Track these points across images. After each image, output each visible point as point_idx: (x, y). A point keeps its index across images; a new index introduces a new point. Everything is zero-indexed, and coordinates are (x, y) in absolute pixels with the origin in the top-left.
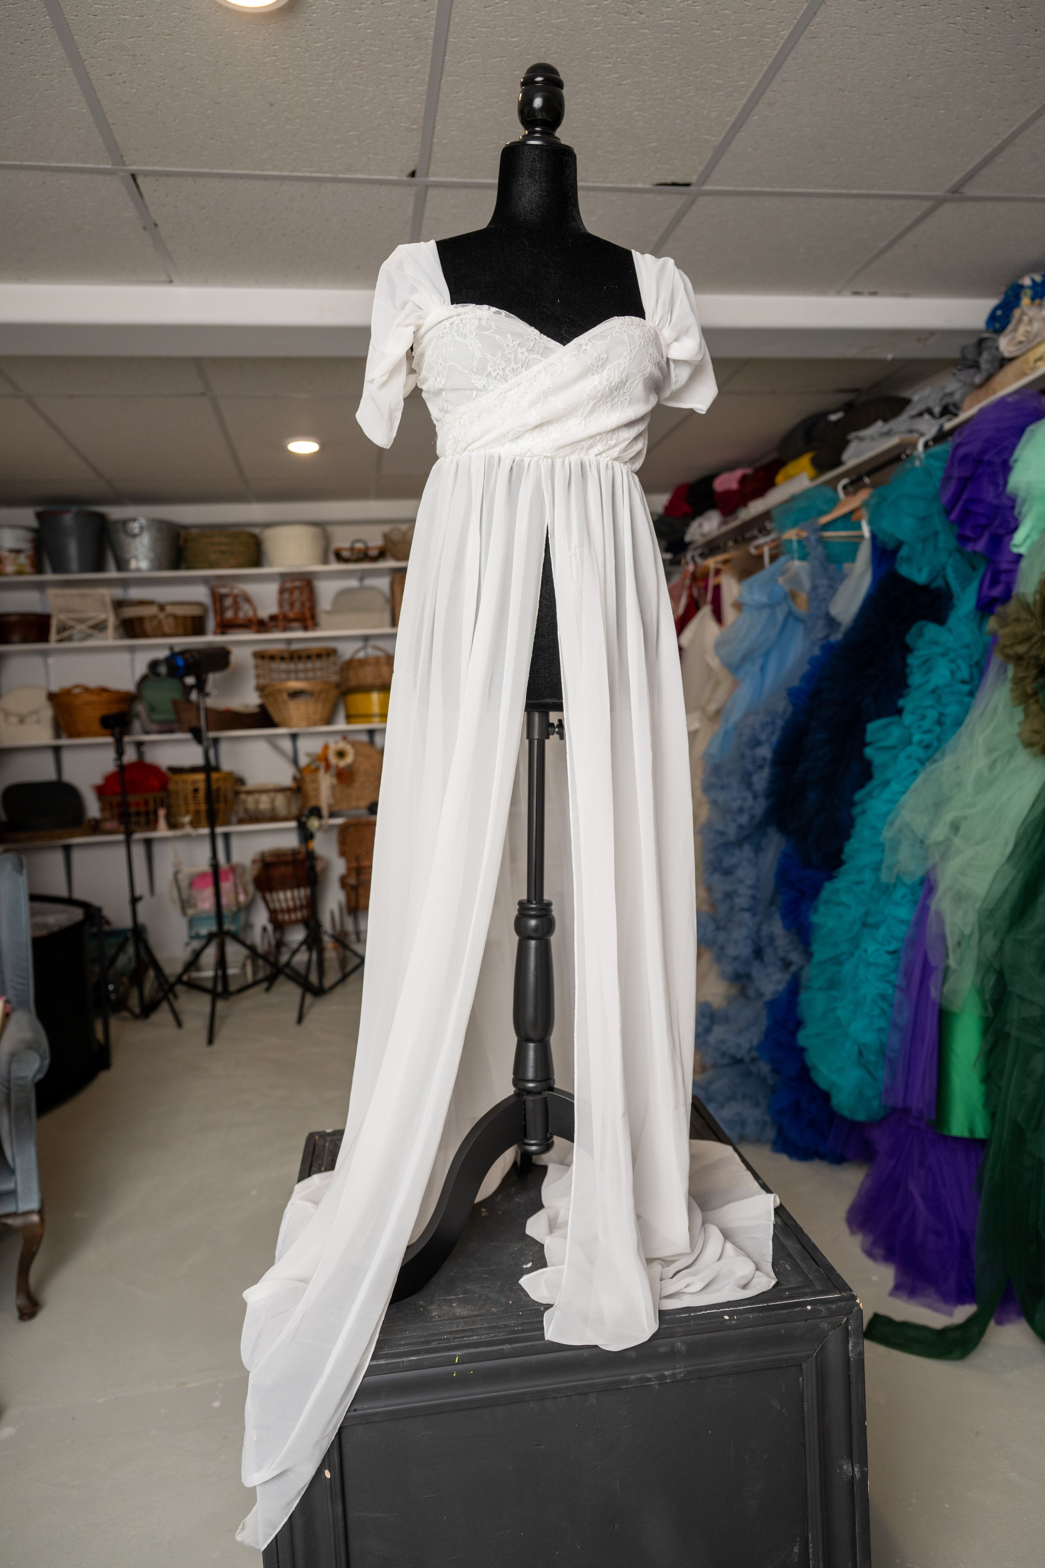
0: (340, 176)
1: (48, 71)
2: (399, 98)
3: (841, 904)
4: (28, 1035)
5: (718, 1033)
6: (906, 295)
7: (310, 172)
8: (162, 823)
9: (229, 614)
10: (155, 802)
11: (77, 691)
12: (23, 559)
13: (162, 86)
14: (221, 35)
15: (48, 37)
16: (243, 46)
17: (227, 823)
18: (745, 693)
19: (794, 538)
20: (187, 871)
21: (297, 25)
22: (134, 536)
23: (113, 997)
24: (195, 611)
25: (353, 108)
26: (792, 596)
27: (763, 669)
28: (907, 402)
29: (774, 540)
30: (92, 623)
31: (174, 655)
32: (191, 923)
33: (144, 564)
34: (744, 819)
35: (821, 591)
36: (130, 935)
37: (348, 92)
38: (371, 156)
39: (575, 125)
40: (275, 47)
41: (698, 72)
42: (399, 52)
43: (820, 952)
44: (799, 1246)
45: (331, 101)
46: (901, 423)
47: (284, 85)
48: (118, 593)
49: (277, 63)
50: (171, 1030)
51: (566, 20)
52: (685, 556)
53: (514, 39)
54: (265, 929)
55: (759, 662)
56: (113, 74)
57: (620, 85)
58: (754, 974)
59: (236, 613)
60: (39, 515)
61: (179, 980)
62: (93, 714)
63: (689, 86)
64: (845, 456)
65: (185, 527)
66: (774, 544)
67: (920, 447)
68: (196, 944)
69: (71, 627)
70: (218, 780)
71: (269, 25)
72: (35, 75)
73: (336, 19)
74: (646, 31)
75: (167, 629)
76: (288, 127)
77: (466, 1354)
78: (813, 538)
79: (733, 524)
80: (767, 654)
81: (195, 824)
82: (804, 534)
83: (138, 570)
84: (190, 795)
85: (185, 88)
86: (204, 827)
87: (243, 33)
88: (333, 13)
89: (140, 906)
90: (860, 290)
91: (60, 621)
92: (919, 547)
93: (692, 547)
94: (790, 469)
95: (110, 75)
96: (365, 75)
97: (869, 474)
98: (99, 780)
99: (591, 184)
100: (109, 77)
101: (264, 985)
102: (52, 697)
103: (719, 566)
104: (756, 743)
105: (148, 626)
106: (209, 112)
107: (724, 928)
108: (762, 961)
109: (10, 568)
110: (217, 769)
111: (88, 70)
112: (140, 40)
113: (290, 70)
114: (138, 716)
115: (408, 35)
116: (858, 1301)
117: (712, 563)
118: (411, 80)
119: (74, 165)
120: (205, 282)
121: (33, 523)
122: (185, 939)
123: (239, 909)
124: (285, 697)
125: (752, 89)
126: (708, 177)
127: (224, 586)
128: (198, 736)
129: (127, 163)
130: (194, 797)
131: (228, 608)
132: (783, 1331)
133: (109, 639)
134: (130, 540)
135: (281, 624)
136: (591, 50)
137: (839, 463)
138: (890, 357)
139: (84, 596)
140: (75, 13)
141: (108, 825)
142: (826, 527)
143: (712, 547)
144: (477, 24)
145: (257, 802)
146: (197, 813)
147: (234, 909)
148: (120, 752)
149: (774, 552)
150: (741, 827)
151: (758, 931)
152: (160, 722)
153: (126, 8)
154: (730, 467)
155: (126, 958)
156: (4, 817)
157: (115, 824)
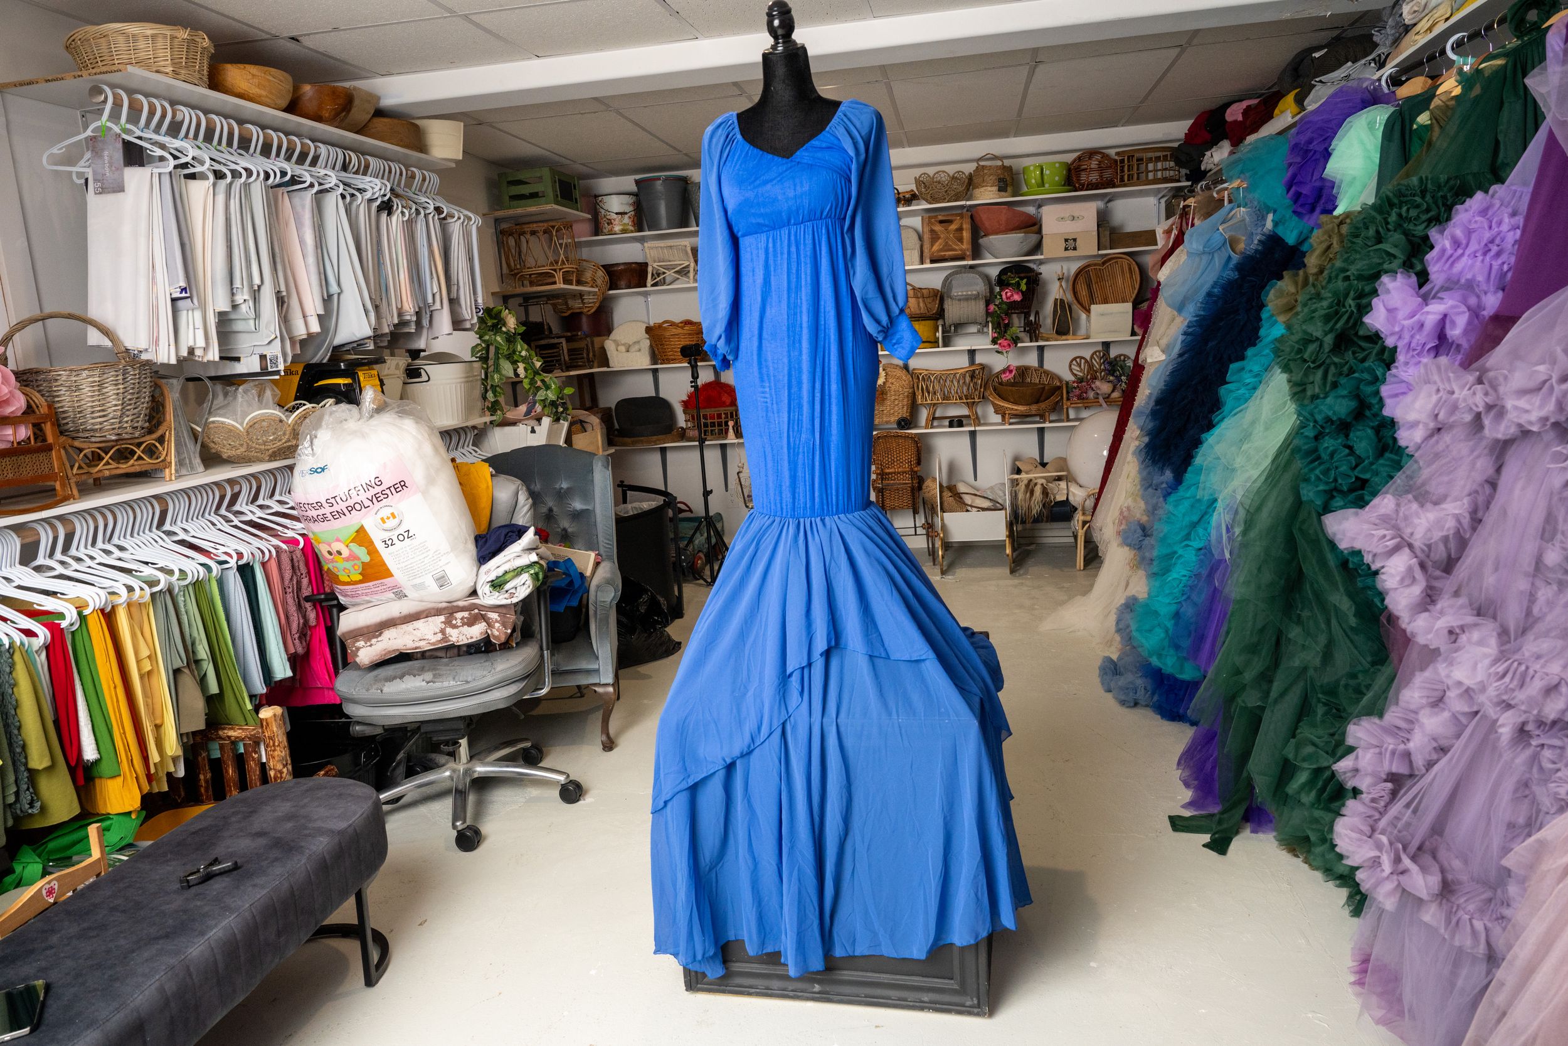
4: (608, 575)
8: (731, 430)
10: (726, 416)
11: (666, 325)
12: (626, 219)
26: (1231, 242)
30: (678, 269)
36: (703, 522)
52: (1200, 184)
60: (637, 182)
62: (677, 343)
66: (1231, 190)
69: (663, 273)
79: (1230, 158)
89: (712, 500)
91: (654, 268)
93: (1204, 176)
94: (1285, 102)
98: (685, 398)
102: (649, 330)
109: (617, 228)
121: (634, 188)
133: (691, 282)
139: (670, 247)
141: (690, 434)
148: (695, 377)
149: (1230, 196)
154: (1240, 97)
155: (700, 540)
156: (617, 426)
157: (694, 433)
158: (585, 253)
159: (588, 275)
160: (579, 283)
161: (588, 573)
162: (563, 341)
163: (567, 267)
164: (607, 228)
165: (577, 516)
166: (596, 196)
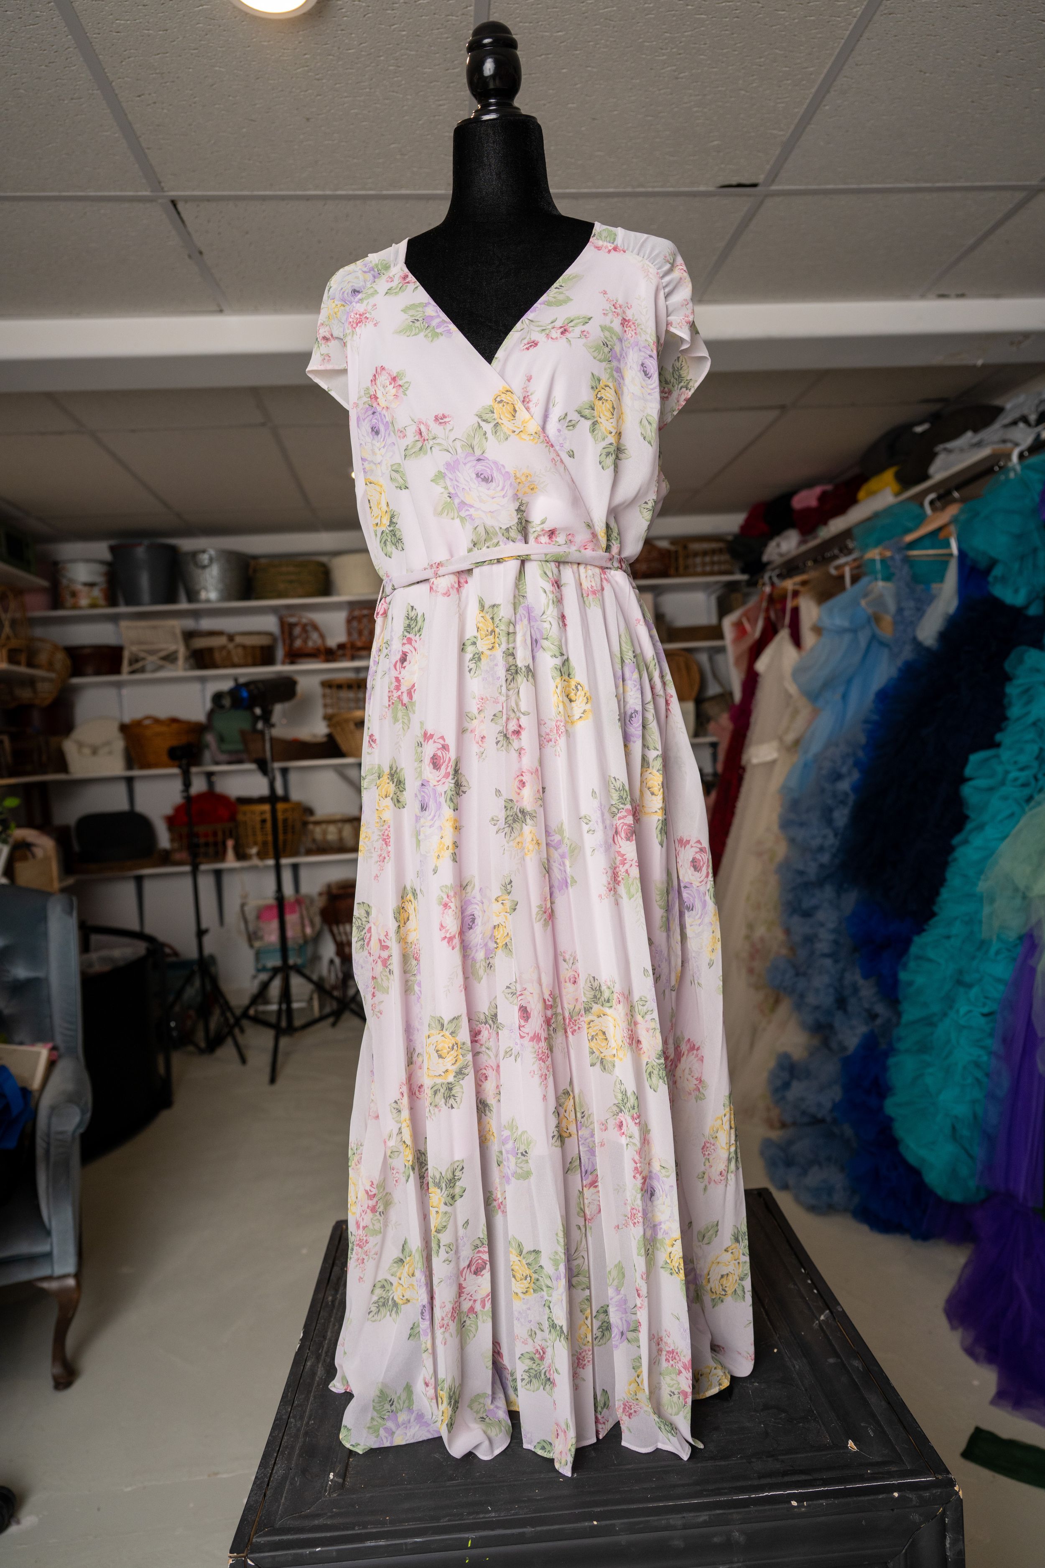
0: (385, 192)
1: (75, 95)
2: (440, 105)
3: (930, 960)
4: (70, 1087)
5: (797, 1089)
6: (997, 296)
7: (354, 190)
8: (230, 854)
9: (298, 643)
10: (224, 833)
11: (147, 722)
12: (96, 592)
13: (193, 105)
14: (249, 47)
15: (73, 59)
16: (273, 57)
17: (296, 854)
18: (826, 723)
19: (878, 558)
20: (253, 904)
21: (328, 31)
22: (204, 567)
23: (175, 1034)
24: (264, 641)
25: (392, 118)
26: (876, 619)
27: (845, 697)
28: (999, 410)
29: (855, 560)
30: (163, 654)
31: (238, 687)
32: (258, 955)
33: (213, 595)
34: (825, 858)
35: (907, 613)
36: (196, 968)
37: (387, 101)
38: (415, 169)
39: (630, 125)
40: (306, 56)
41: (762, 60)
42: (437, 55)
43: (910, 1013)
44: (883, 1403)
45: (369, 112)
46: (993, 433)
47: (319, 97)
48: (189, 624)
49: (310, 74)
50: (235, 1065)
51: (615, 9)
52: (762, 577)
53: (560, 33)
54: (332, 962)
55: (841, 690)
56: (143, 95)
57: (677, 78)
58: (837, 1024)
59: (305, 641)
60: (112, 549)
61: (245, 1014)
62: (162, 744)
63: (753, 76)
64: (932, 470)
65: (255, 558)
66: (856, 564)
67: (1015, 458)
68: (264, 977)
69: (143, 659)
70: (285, 811)
71: (298, 32)
72: (63, 100)
73: (368, 22)
74: (703, 16)
75: (236, 660)
76: (326, 142)
77: (481, 1537)
78: (898, 557)
79: (812, 543)
80: (849, 682)
81: (261, 855)
82: (888, 554)
83: (208, 601)
84: (258, 826)
85: (217, 106)
86: (270, 858)
87: (272, 42)
88: (364, 16)
89: (206, 939)
90: (946, 293)
91: (131, 653)
92: (1016, 566)
93: (770, 567)
94: (873, 484)
95: (139, 96)
96: (403, 82)
97: (958, 488)
98: (169, 811)
99: (650, 190)
100: (138, 98)
101: (331, 1020)
102: (124, 728)
103: (797, 587)
104: (837, 777)
105: (217, 656)
106: (244, 130)
107: (805, 974)
108: (845, 1011)
109: (84, 602)
110: (286, 799)
111: (117, 92)
112: (167, 57)
113: (324, 81)
114: (207, 746)
115: (446, 36)
116: (956, 1488)
117: (789, 584)
118: (452, 85)
119: (112, 194)
120: (256, 310)
121: (107, 556)
122: (252, 971)
123: (306, 942)
124: (352, 726)
125: (822, 76)
126: (776, 176)
127: (292, 616)
128: (263, 767)
129: (166, 189)
130: (262, 828)
131: (297, 637)
132: (863, 1523)
133: (179, 670)
134: (199, 571)
135: (349, 652)
136: (644, 42)
137: (926, 477)
138: (980, 362)
139: (155, 628)
140: (97, 31)
141: (178, 856)
142: (912, 545)
143: (791, 568)
144: (518, 19)
145: (325, 833)
146: (265, 843)
147: (301, 941)
148: (187, 784)
149: (855, 572)
150: (822, 866)
151: (841, 979)
152: (230, 752)
153: (148, 23)
154: (809, 484)
155: (192, 992)
156: (76, 848)
157: (183, 855)
158: (39, 632)
159: (43, 658)
160: (30, 665)
161: (36, 1084)
162: (6, 739)
163: (14, 643)
164: (70, 601)
165: (19, 988)
166: (56, 564)
